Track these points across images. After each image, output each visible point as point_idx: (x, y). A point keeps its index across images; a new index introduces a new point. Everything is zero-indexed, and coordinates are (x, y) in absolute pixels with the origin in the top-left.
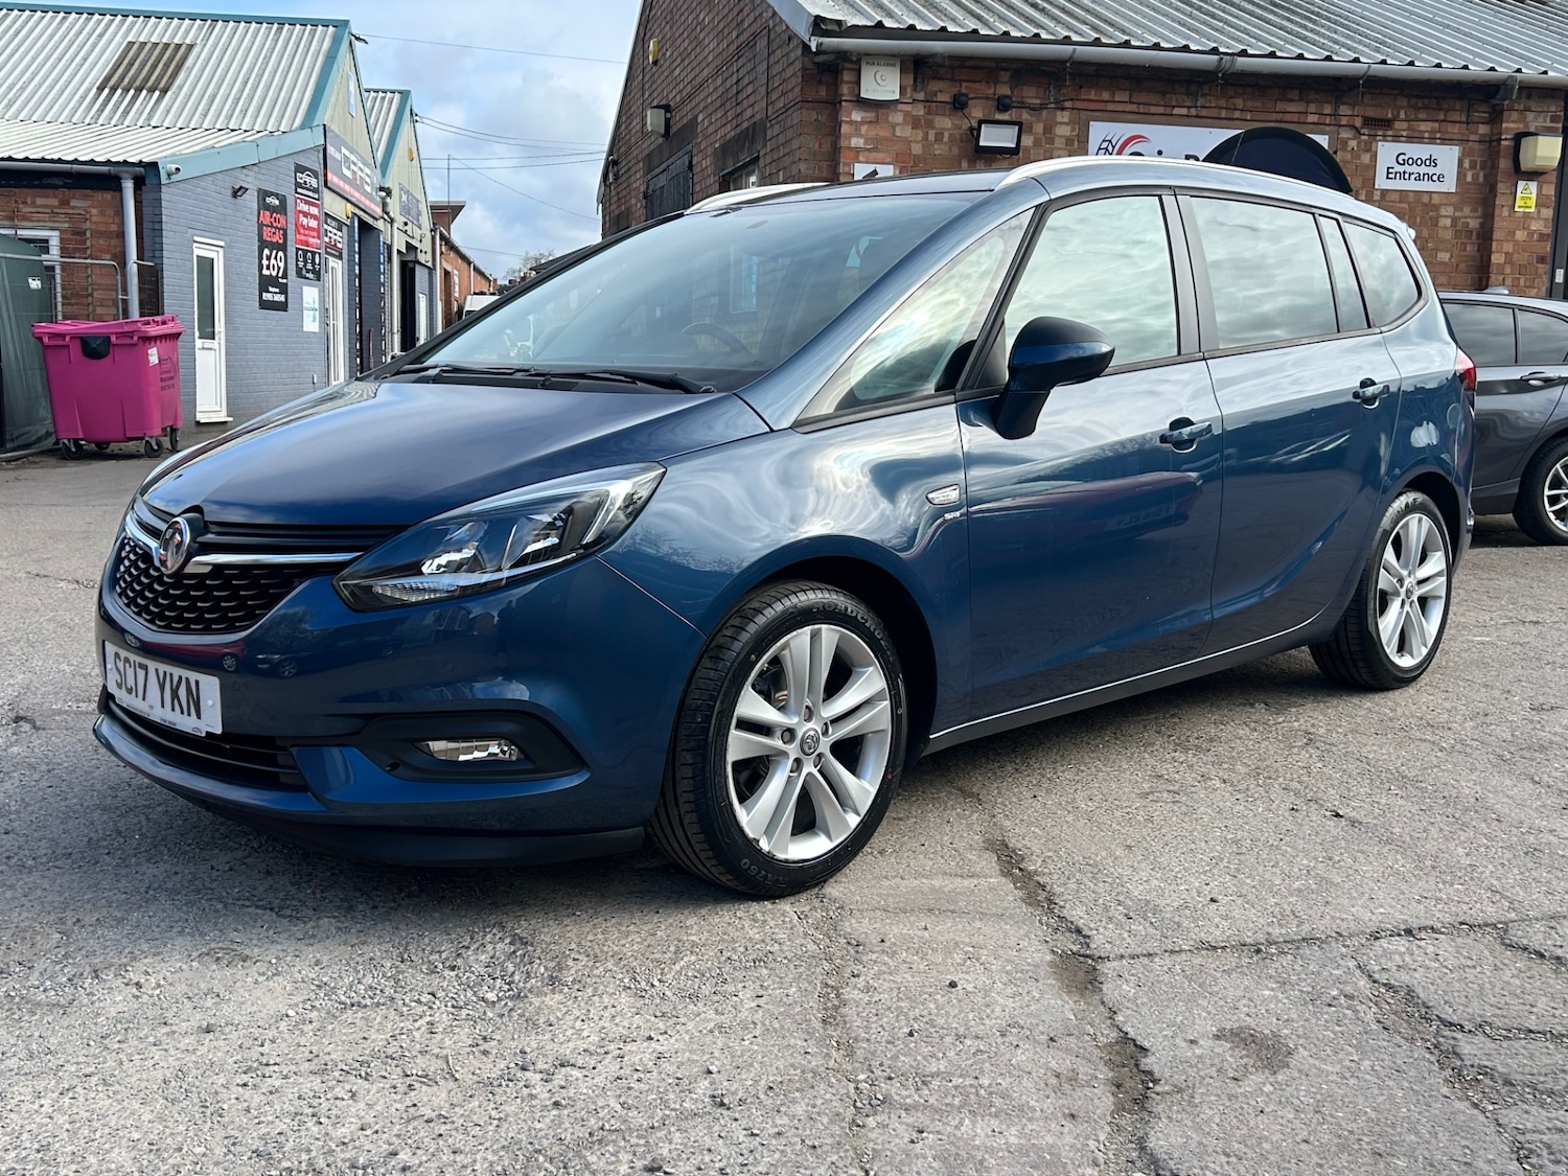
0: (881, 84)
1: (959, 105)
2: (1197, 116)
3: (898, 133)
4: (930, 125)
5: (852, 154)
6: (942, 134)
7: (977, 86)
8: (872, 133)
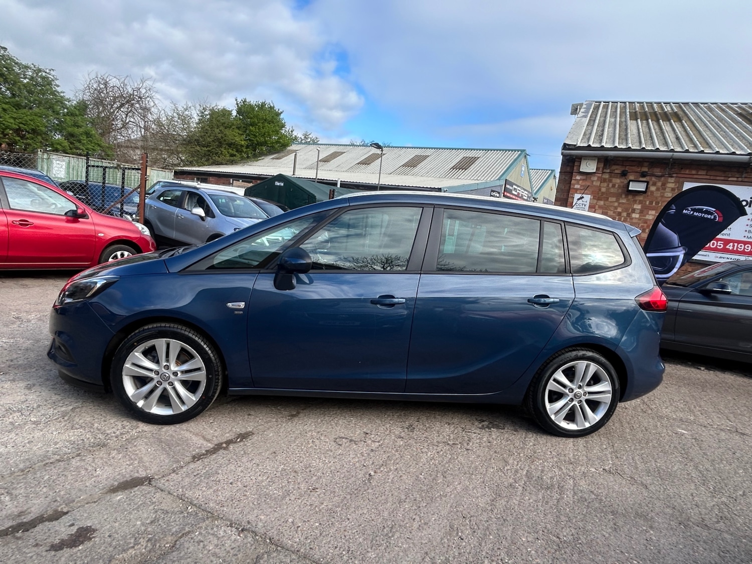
0: (589, 167)
1: (624, 174)
2: (742, 181)
3: (594, 184)
4: (610, 181)
5: (574, 191)
6: (615, 185)
7: (633, 168)
8: (584, 184)
